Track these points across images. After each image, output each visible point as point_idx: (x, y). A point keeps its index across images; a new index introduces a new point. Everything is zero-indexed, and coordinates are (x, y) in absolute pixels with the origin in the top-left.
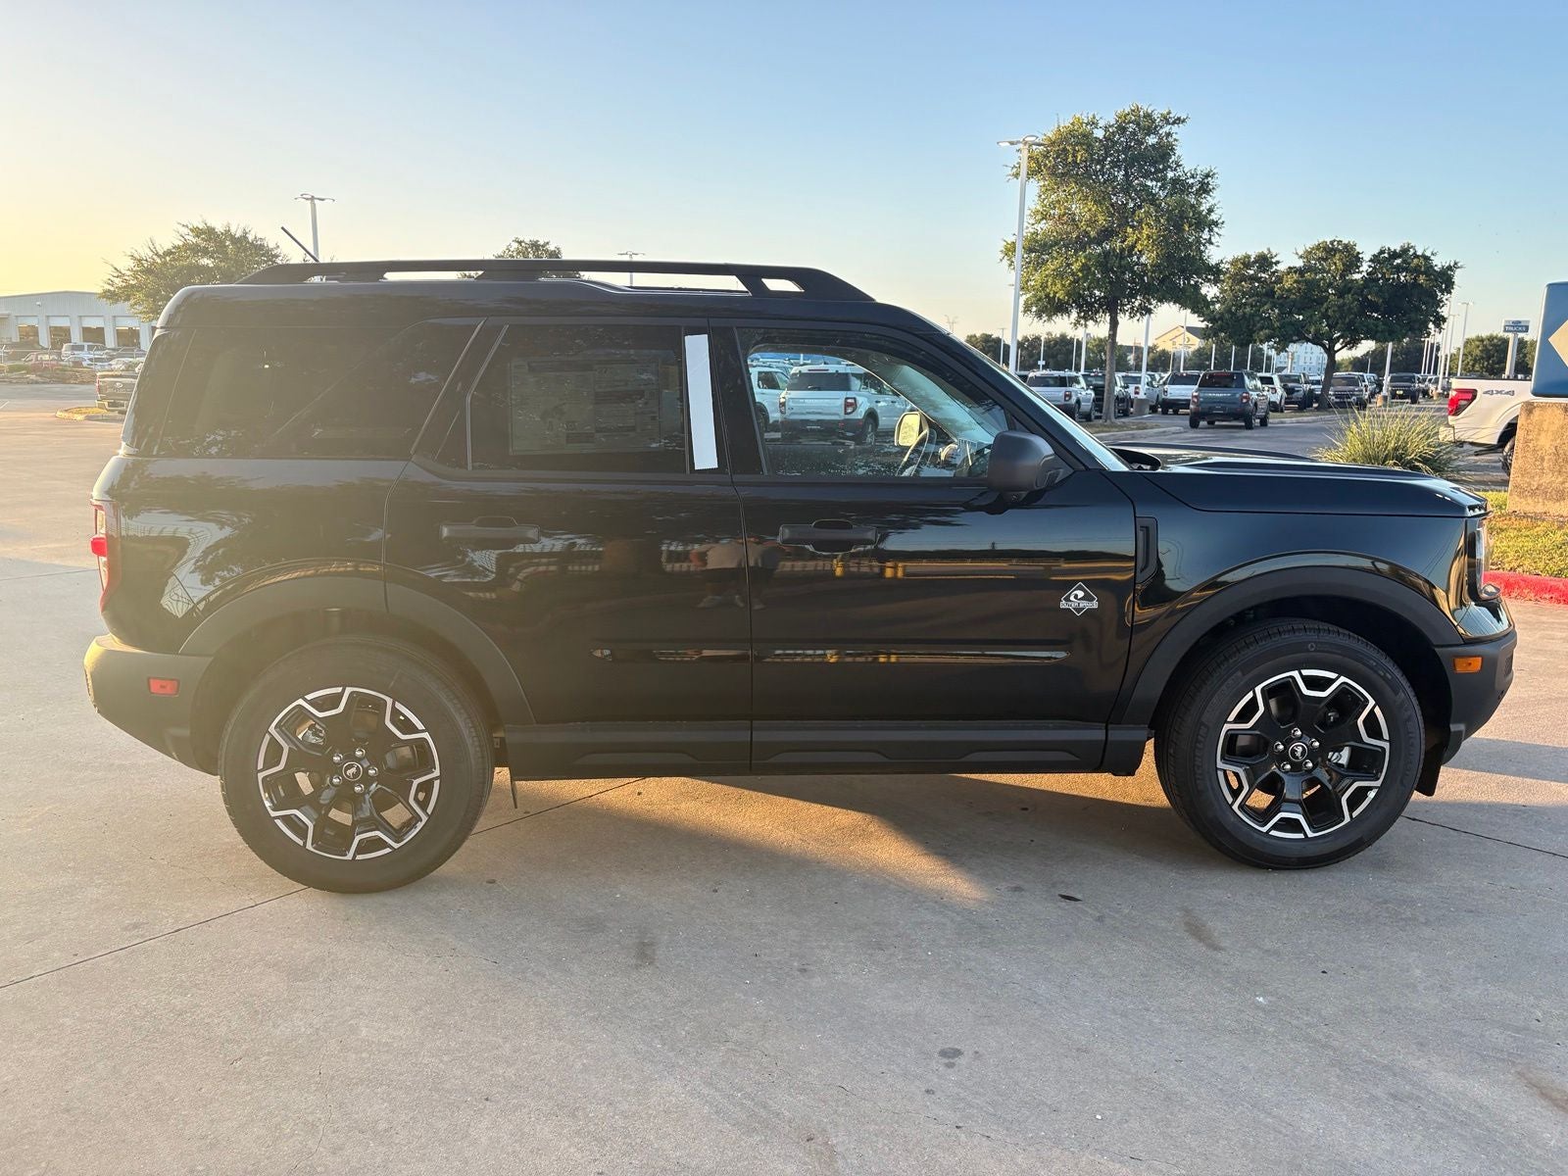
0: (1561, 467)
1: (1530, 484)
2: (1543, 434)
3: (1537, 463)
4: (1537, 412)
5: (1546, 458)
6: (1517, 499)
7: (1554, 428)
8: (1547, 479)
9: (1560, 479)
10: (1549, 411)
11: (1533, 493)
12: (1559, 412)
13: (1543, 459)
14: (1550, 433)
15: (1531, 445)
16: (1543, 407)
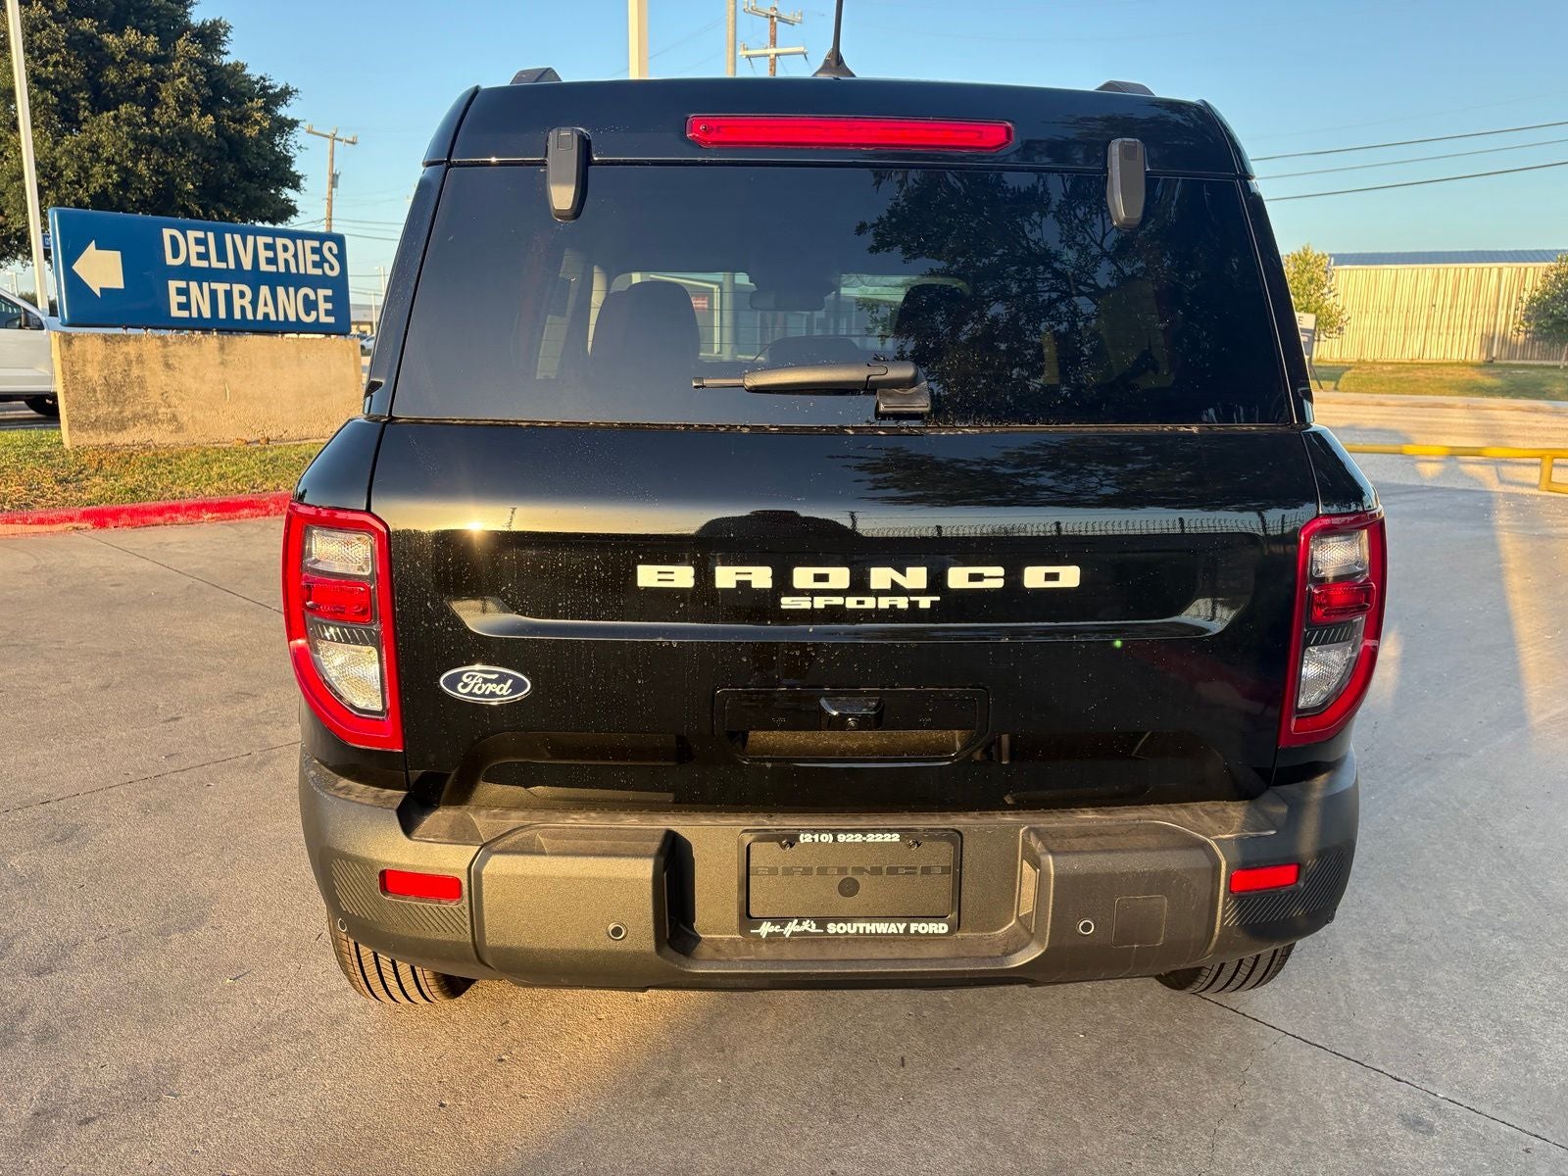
0: (114, 396)
1: (87, 417)
2: (88, 365)
3: (90, 395)
4: (76, 343)
5: (98, 389)
6: (78, 433)
7: (99, 357)
8: (103, 411)
9: (117, 409)
10: (89, 341)
11: (94, 425)
12: (99, 342)
13: (95, 391)
14: (95, 364)
15: (78, 376)
16: (82, 338)
